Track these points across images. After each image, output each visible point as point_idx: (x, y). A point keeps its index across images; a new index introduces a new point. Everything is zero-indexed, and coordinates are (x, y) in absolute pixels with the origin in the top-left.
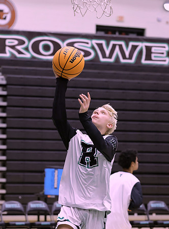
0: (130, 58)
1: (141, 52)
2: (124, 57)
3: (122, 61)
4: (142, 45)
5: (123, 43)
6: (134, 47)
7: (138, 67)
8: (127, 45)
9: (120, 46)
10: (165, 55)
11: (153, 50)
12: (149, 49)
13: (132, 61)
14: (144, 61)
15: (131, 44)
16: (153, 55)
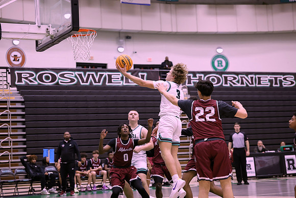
0: (99, 82)
1: (105, 78)
2: (95, 82)
3: (94, 84)
4: (106, 74)
5: (94, 73)
6: (101, 76)
7: (104, 87)
8: (97, 75)
9: (93, 75)
10: (120, 79)
11: (113, 77)
12: (110, 76)
13: (100, 84)
14: (107, 84)
15: (99, 73)
16: (112, 80)
